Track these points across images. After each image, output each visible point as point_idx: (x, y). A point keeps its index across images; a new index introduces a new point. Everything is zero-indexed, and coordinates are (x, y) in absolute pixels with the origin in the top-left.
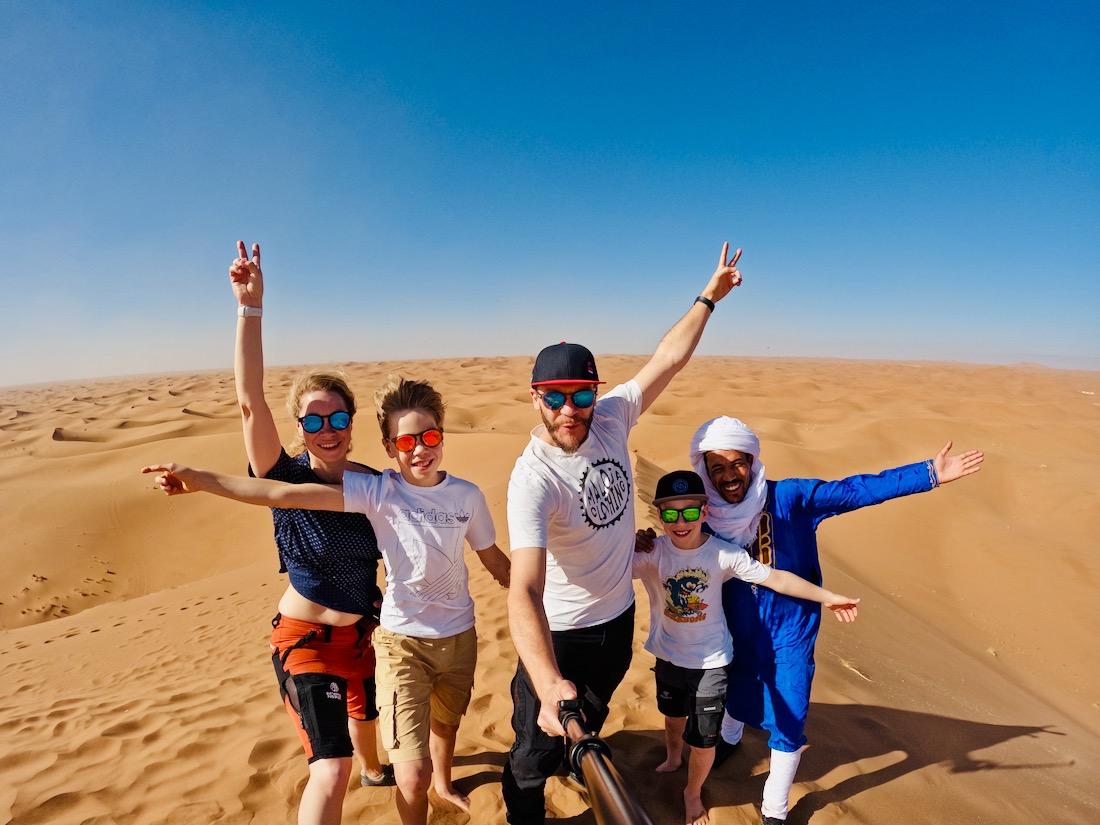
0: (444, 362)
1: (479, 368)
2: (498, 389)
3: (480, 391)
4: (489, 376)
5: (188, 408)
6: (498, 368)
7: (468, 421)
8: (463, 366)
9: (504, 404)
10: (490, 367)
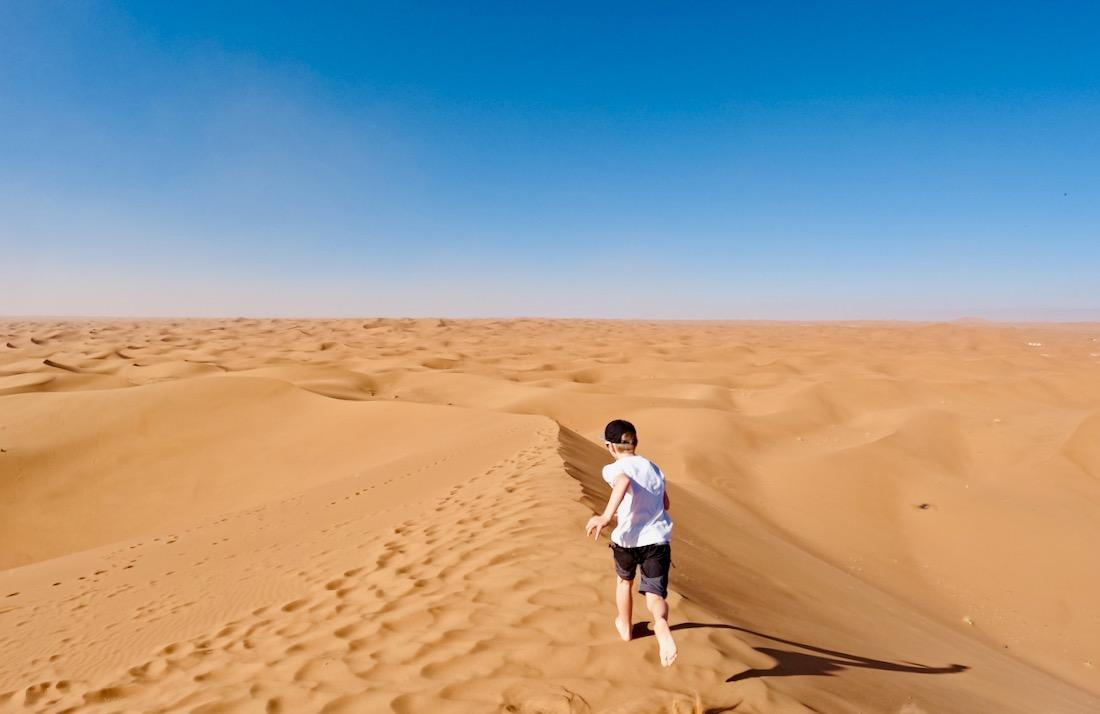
0: (345, 321)
1: (384, 329)
2: (405, 354)
3: (384, 355)
4: (394, 339)
5: (51, 359)
6: (404, 331)
7: (369, 388)
8: (365, 327)
9: (409, 370)
10: (396, 329)
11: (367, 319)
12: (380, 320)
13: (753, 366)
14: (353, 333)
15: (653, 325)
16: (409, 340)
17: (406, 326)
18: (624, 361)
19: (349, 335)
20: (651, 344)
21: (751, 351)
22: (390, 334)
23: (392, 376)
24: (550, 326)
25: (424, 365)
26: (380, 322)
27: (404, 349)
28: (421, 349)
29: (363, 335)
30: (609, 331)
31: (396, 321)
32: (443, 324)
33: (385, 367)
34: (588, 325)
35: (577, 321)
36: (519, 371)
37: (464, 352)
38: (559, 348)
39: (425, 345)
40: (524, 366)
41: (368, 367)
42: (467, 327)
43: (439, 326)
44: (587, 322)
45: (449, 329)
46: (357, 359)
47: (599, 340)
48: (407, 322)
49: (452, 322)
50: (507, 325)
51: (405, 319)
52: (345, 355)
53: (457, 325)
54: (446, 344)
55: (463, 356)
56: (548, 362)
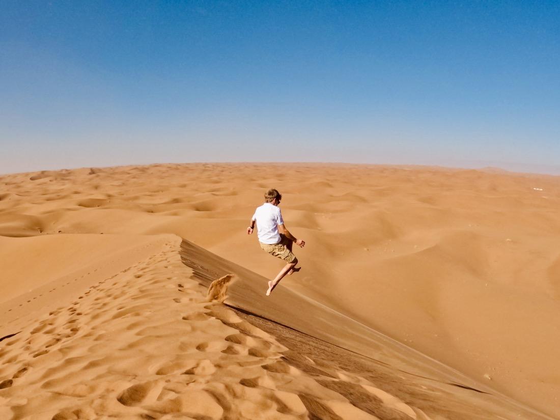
0: (15, 176)
1: (46, 180)
2: (64, 197)
3: (48, 200)
4: (55, 187)
6: (63, 179)
7: (38, 226)
8: (32, 179)
9: (69, 210)
10: (56, 179)
11: (33, 173)
12: (43, 172)
13: (332, 196)
14: (22, 184)
15: (255, 166)
16: (67, 186)
17: (64, 175)
18: (234, 194)
19: (19, 187)
20: (254, 180)
21: (330, 186)
22: (51, 183)
23: (55, 216)
24: (177, 169)
25: (80, 205)
26: (43, 174)
27: (63, 194)
28: (76, 193)
29: (29, 186)
30: (222, 171)
31: (55, 172)
32: (93, 172)
33: (49, 209)
34: (205, 167)
35: (197, 165)
36: (154, 205)
37: (111, 193)
38: (184, 186)
39: (80, 189)
40: (159, 200)
41: (36, 211)
42: (112, 173)
43: (90, 174)
44: (205, 165)
45: (98, 176)
46: (27, 205)
47: (215, 178)
48: (64, 172)
49: (100, 170)
50: (143, 170)
51: (62, 170)
52: (18, 203)
53: (104, 172)
54: (96, 187)
55: (109, 196)
56: (176, 197)
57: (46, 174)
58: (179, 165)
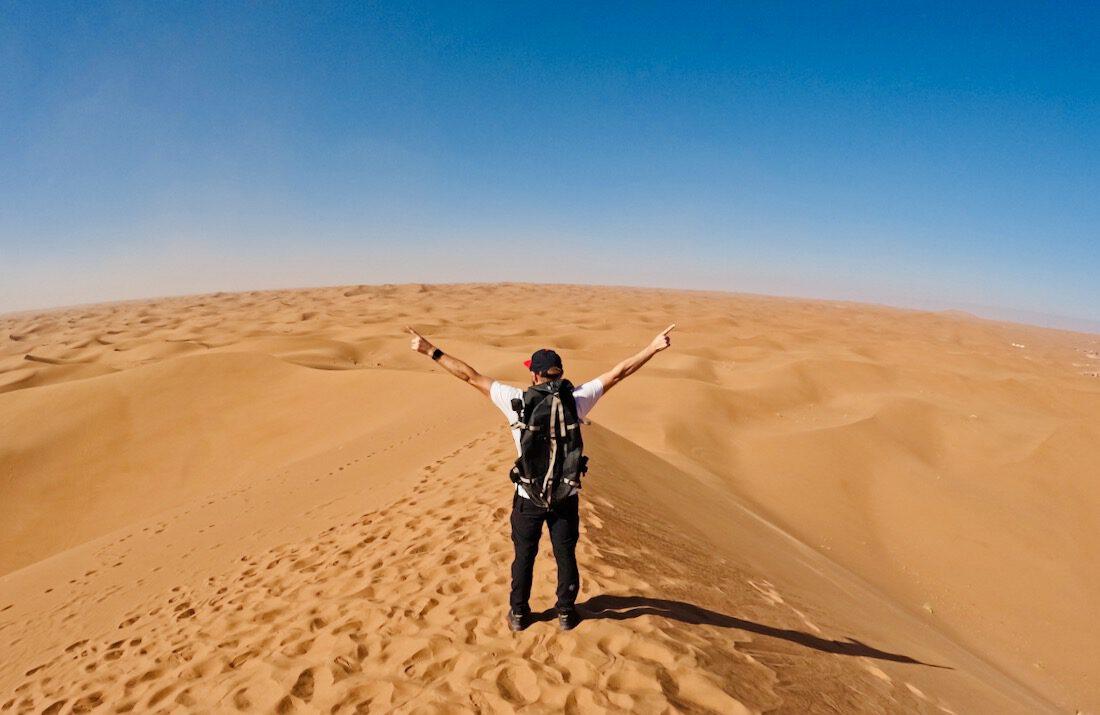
0: (325, 290)
1: (365, 297)
2: (387, 320)
3: (365, 323)
4: (375, 306)
5: (31, 354)
6: (386, 297)
7: (351, 356)
8: (346, 295)
9: (392, 337)
10: (377, 296)
11: (348, 287)
12: (361, 287)
13: (736, 339)
14: (333, 301)
15: (635, 292)
16: (390, 307)
17: (388, 292)
18: (608, 327)
19: (330, 304)
20: (634, 311)
21: (734, 324)
22: (371, 301)
23: (375, 344)
24: (533, 291)
26: (361, 289)
27: (385, 316)
28: (402, 315)
29: (343, 303)
30: (593, 297)
31: (376, 288)
32: (424, 289)
33: (365, 335)
34: (571, 290)
35: (560, 286)
36: (503, 336)
37: (445, 317)
38: (541, 314)
39: (405, 311)
40: (507, 331)
41: (349, 336)
42: (449, 292)
43: (421, 291)
44: (571, 287)
45: (431, 295)
46: (340, 328)
47: (582, 306)
48: (388, 288)
49: (433, 288)
50: (490, 290)
51: (385, 285)
52: (327, 324)
53: (437, 290)
54: (428, 310)
55: (445, 322)
56: (531, 328)
57: (364, 289)
58: (537, 285)
